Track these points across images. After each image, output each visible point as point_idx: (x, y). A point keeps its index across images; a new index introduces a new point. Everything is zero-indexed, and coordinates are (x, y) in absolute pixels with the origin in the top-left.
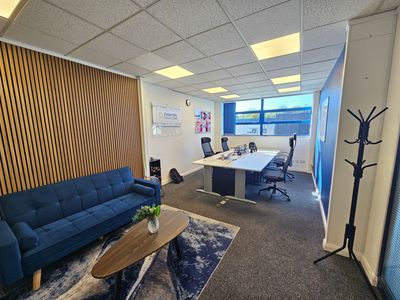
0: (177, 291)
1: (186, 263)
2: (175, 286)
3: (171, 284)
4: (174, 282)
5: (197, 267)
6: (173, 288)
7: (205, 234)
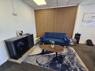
0: (48, 63)
1: (57, 62)
2: (50, 62)
3: (50, 60)
4: (50, 61)
5: (58, 65)
6: (49, 61)
7: (72, 63)
